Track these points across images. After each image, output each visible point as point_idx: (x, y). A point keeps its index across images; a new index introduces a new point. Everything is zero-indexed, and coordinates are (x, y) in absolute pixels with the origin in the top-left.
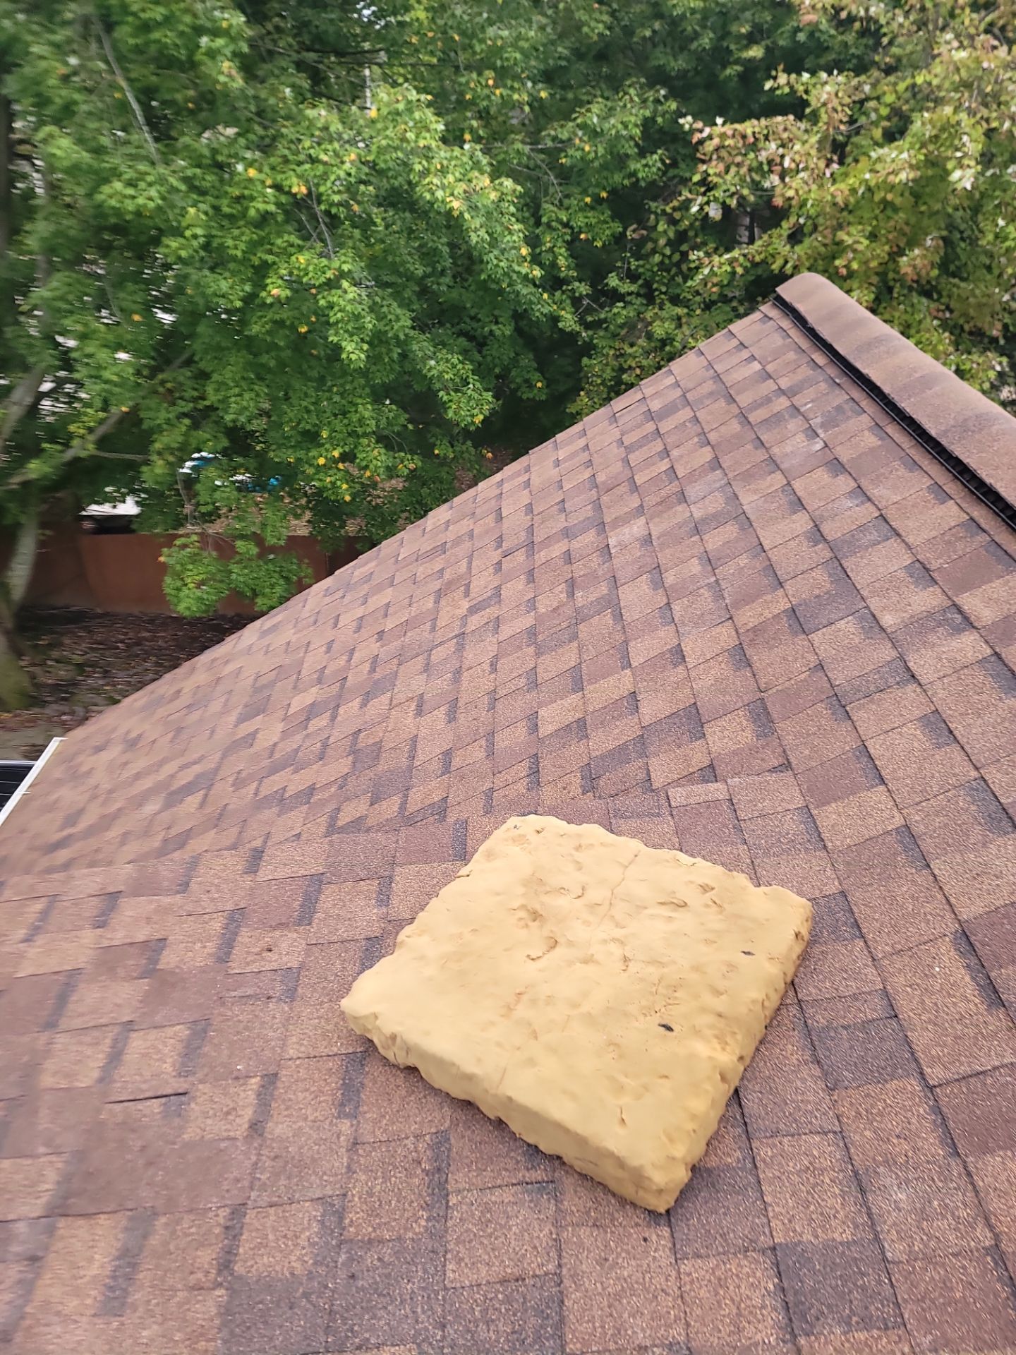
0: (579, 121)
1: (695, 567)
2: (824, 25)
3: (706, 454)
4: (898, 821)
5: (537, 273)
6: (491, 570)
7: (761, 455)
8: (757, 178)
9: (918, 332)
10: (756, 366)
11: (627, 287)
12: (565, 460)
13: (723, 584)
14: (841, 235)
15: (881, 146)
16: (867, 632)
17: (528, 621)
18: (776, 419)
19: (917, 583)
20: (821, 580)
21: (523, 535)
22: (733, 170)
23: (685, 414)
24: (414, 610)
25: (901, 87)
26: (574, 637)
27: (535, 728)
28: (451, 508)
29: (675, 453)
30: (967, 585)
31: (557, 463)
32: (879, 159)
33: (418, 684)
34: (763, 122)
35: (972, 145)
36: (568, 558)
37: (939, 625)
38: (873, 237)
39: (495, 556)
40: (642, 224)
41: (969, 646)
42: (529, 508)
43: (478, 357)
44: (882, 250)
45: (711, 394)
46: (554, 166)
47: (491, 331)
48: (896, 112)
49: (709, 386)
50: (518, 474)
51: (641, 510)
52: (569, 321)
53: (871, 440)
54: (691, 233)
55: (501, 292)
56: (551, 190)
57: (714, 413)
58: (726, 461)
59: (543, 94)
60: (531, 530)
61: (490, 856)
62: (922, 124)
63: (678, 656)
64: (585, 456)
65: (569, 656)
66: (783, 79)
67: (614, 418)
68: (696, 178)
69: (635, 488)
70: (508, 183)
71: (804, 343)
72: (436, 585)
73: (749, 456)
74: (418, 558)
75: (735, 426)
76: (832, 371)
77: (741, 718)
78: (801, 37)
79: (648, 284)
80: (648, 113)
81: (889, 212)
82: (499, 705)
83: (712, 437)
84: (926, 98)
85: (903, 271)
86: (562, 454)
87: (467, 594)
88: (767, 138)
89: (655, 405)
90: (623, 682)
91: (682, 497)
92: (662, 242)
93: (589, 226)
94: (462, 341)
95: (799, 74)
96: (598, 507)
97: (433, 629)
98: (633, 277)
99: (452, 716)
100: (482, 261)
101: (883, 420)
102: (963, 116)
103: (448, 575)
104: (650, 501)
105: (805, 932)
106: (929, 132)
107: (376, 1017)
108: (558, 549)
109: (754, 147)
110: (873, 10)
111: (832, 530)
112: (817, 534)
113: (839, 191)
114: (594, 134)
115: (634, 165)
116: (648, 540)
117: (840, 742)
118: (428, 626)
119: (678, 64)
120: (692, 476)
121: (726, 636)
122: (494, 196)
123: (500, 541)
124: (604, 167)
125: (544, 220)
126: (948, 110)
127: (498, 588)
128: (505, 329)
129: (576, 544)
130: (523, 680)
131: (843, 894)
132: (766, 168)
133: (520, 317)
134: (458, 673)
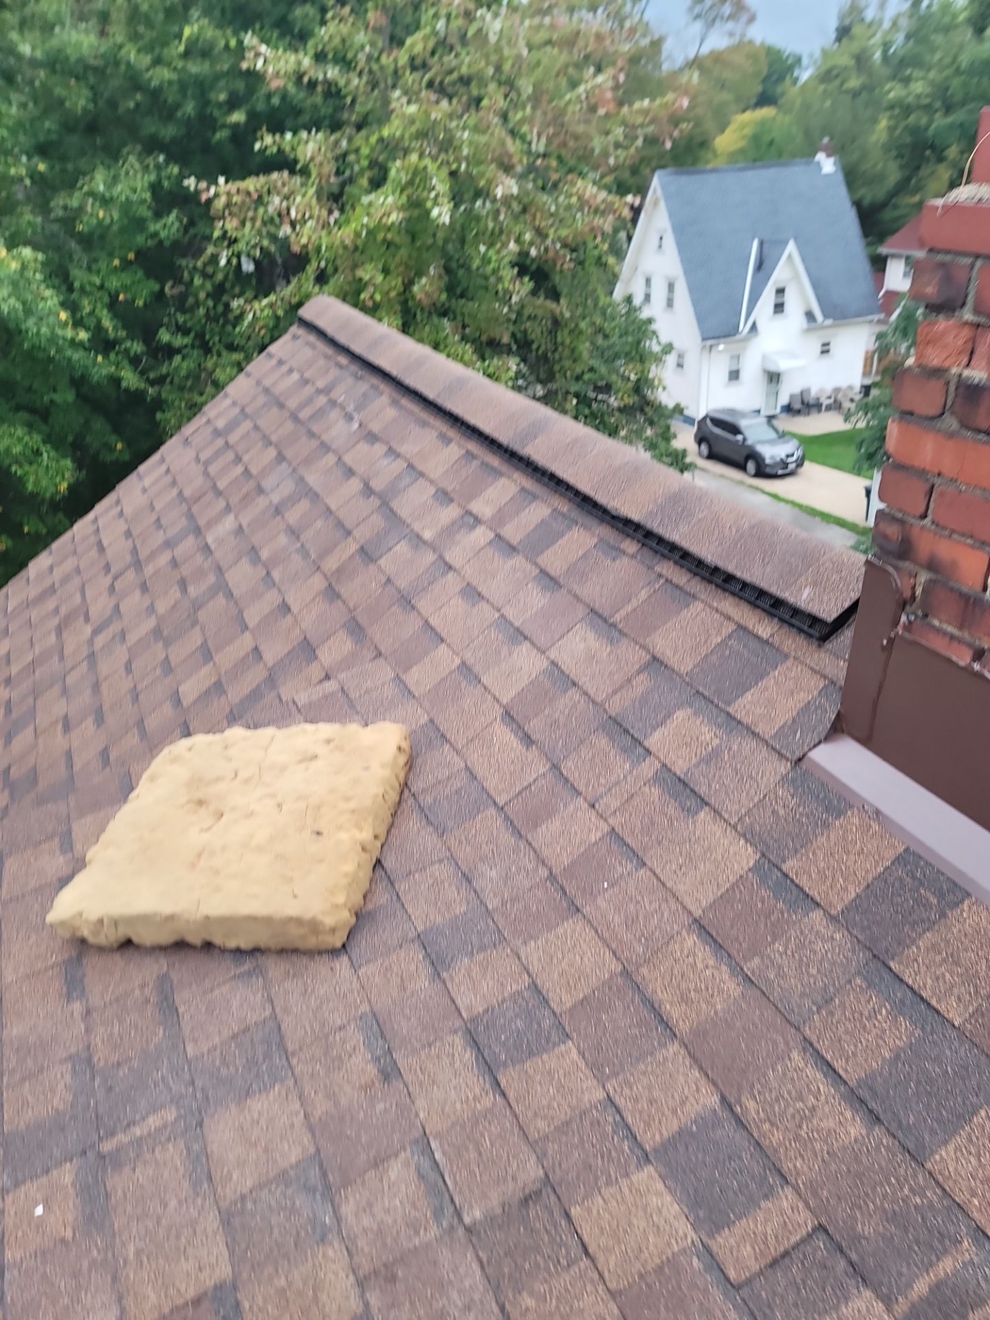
0: (86, 188)
1: (283, 539)
2: (291, 88)
3: (272, 453)
4: (457, 661)
5: (83, 335)
6: (106, 594)
7: (314, 443)
8: (272, 229)
9: (446, 347)
10: (295, 376)
11: (179, 341)
12: (152, 485)
13: (308, 546)
14: (360, 273)
15: (370, 192)
16: (416, 548)
17: (151, 623)
18: (320, 414)
19: (441, 504)
20: (377, 521)
21: (128, 558)
22: (248, 225)
23: (247, 426)
24: (37, 649)
25: (373, 139)
26: (195, 622)
27: (178, 702)
28: (51, 553)
29: (246, 458)
30: (472, 497)
31: (144, 490)
32: (370, 204)
33: (60, 708)
34: (262, 179)
35: (440, 185)
36: (174, 563)
37: (460, 528)
38: (386, 271)
39: (107, 581)
40: (178, 280)
41: (481, 535)
42: (128, 534)
43: (44, 428)
44: (397, 282)
45: (264, 406)
46: (72, 233)
47: (52, 401)
48: (373, 164)
49: (262, 399)
50: (110, 508)
51: (228, 509)
52: (130, 379)
53: (391, 413)
54: (228, 285)
55: (50, 360)
56: (76, 257)
57: (270, 420)
58: (289, 453)
59: (42, 167)
60: (134, 551)
61: (152, 779)
62: (398, 170)
63: (285, 608)
64: (169, 478)
65: (195, 638)
66: (268, 139)
67: (186, 441)
68: (217, 234)
69: (219, 493)
70: (27, 252)
71: (329, 351)
72: (56, 621)
73: (306, 446)
74: (28, 604)
75: (289, 426)
76: (354, 368)
77: (342, 635)
78: (276, 101)
79: (200, 336)
80: (153, 177)
81: (392, 249)
82: (141, 697)
83: (274, 438)
84: (394, 148)
85: (418, 297)
86: (147, 482)
87: (87, 619)
88: (269, 192)
89: (220, 424)
90: (246, 642)
91: (260, 490)
92: (202, 295)
93: (126, 288)
94: (23, 415)
95: (282, 133)
96: (190, 516)
97: (62, 658)
98: (183, 330)
99: (100, 719)
100: (20, 332)
101: (396, 395)
102: (427, 161)
103: (63, 611)
104: (234, 500)
105: (405, 745)
106: (404, 178)
107: (81, 914)
108: (164, 559)
109: (260, 201)
110: (329, 75)
111: (377, 484)
112: (368, 490)
113: (346, 234)
114: (105, 202)
115: (153, 227)
116: (240, 530)
117: (412, 625)
118: (56, 658)
119: (169, 132)
120: (264, 472)
121: (318, 582)
122: (14, 266)
123: (107, 568)
124: (123, 230)
125: (77, 285)
126: (414, 157)
127: (117, 608)
128: (66, 396)
129: (179, 551)
130: (158, 671)
131: (432, 721)
132: (277, 220)
133: (79, 382)
134: (96, 687)
